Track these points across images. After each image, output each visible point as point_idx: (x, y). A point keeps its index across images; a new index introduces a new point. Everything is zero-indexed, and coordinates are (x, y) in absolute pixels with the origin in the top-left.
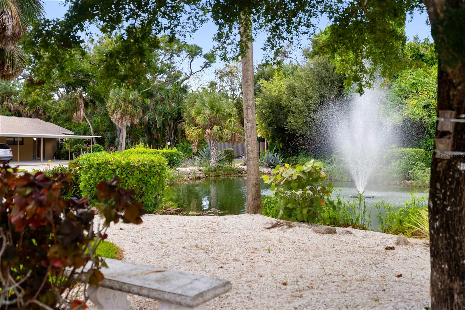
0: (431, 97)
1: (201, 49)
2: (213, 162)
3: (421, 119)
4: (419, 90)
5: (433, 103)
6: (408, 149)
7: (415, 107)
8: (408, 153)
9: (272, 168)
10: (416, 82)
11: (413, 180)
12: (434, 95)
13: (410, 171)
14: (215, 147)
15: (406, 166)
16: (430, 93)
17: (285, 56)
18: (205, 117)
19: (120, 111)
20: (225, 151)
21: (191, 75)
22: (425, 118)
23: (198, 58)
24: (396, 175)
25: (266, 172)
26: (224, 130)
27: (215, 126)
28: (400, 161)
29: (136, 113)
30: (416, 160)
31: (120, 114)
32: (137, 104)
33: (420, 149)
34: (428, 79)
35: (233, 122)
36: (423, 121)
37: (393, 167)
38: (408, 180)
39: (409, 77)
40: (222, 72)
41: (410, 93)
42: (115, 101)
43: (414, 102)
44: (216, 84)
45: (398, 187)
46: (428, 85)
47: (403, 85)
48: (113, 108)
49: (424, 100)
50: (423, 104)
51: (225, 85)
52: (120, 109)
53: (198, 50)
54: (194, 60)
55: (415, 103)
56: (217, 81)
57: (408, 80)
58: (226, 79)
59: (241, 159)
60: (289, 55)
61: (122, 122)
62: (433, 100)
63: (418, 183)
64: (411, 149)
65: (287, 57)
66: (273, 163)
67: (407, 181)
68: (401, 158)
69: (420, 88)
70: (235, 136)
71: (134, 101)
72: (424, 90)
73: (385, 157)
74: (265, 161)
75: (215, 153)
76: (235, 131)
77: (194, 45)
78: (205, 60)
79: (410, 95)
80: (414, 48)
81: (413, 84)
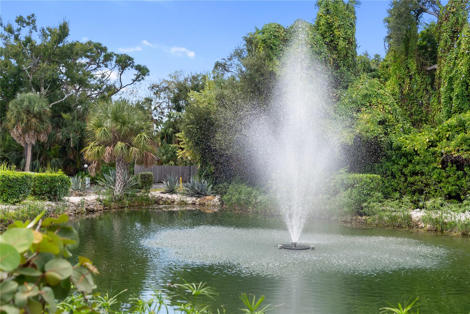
0: (387, 111)
1: (133, 59)
2: (118, 190)
3: (376, 137)
4: (373, 103)
5: (390, 118)
6: (361, 175)
7: (368, 122)
8: (361, 180)
9: (198, 197)
10: (369, 93)
11: (369, 215)
12: (390, 109)
13: (365, 204)
14: (120, 170)
15: (358, 197)
16: (386, 107)
17: (225, 70)
18: (106, 130)
19: (21, 126)
20: (142, 175)
21: (121, 88)
22: (381, 136)
23: (129, 69)
24: (346, 209)
25: (190, 202)
26: (132, 148)
27: (119, 143)
28: (352, 191)
29: (42, 128)
30: (371, 189)
31: (21, 128)
32: (44, 117)
33: (376, 175)
34: (382, 90)
35: (143, 138)
36: (379, 140)
37: (342, 198)
38: (361, 215)
39: (361, 87)
40: (158, 87)
41: (363, 106)
42: (15, 113)
43: (366, 117)
44: (151, 101)
45: (349, 225)
46: (384, 97)
47: (354, 96)
48: (13, 121)
49: (379, 114)
50: (379, 120)
51: (161, 101)
52: (22, 124)
53: (129, 60)
54: (125, 71)
55: (368, 118)
56: (153, 96)
57: (360, 90)
58: (162, 95)
59: (161, 186)
60: (230, 69)
61: (24, 139)
62: (390, 115)
63: (374, 220)
64: (365, 175)
65: (228, 71)
66: (199, 191)
67: (360, 217)
68: (353, 186)
69: (374, 101)
70: (147, 156)
71: (39, 113)
72: (378, 103)
73: (332, 184)
74: (190, 188)
75: (121, 178)
76: (147, 150)
77: (125, 55)
78: (136, 72)
79: (362, 109)
80: (365, 62)
81: (365, 96)
